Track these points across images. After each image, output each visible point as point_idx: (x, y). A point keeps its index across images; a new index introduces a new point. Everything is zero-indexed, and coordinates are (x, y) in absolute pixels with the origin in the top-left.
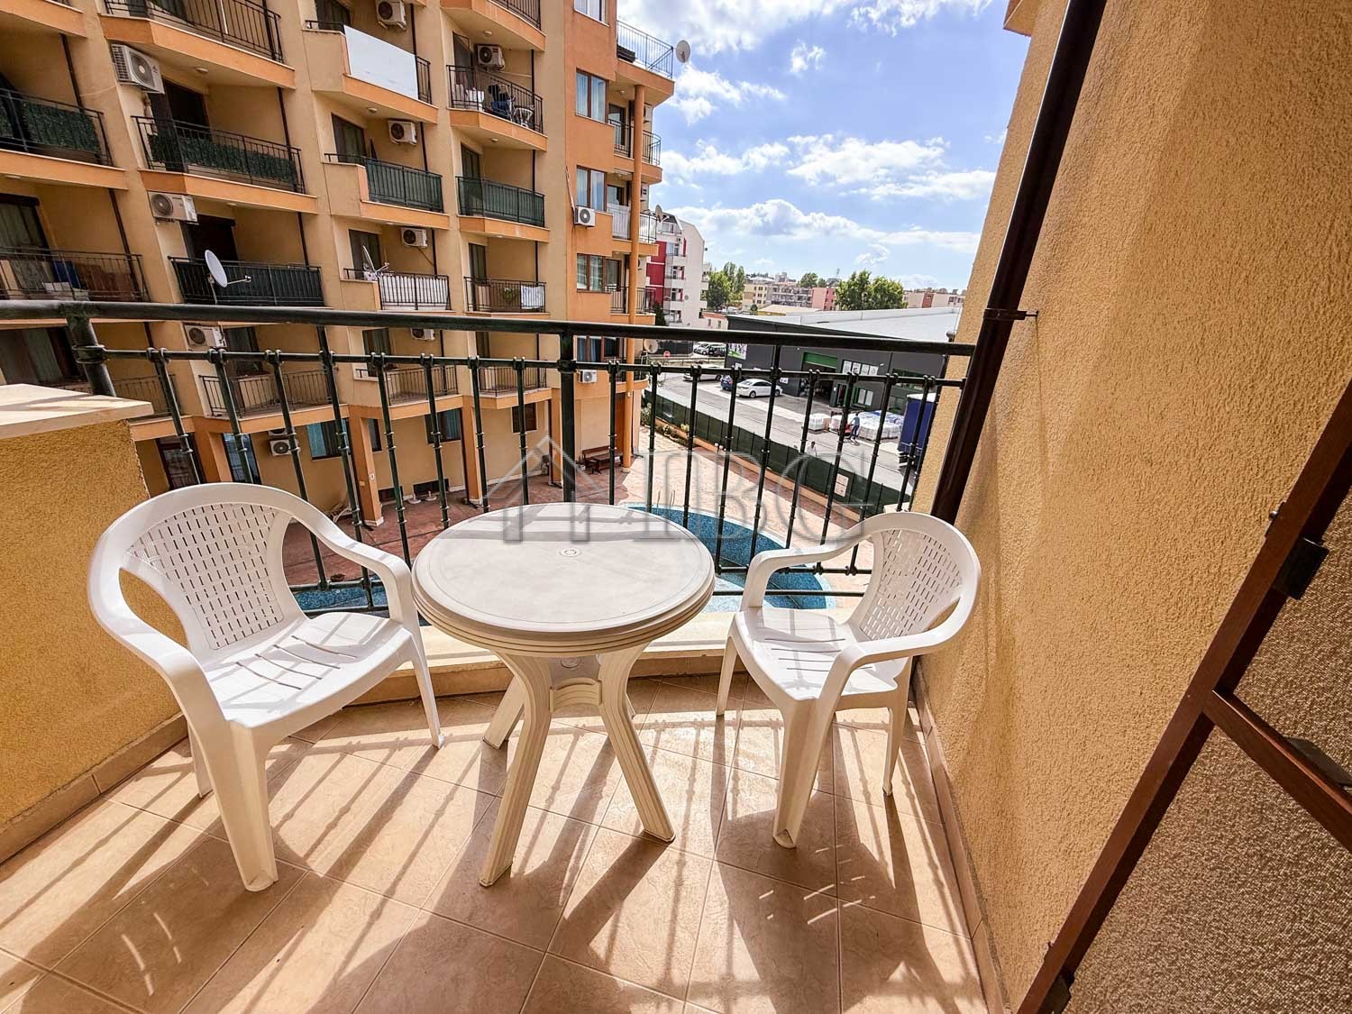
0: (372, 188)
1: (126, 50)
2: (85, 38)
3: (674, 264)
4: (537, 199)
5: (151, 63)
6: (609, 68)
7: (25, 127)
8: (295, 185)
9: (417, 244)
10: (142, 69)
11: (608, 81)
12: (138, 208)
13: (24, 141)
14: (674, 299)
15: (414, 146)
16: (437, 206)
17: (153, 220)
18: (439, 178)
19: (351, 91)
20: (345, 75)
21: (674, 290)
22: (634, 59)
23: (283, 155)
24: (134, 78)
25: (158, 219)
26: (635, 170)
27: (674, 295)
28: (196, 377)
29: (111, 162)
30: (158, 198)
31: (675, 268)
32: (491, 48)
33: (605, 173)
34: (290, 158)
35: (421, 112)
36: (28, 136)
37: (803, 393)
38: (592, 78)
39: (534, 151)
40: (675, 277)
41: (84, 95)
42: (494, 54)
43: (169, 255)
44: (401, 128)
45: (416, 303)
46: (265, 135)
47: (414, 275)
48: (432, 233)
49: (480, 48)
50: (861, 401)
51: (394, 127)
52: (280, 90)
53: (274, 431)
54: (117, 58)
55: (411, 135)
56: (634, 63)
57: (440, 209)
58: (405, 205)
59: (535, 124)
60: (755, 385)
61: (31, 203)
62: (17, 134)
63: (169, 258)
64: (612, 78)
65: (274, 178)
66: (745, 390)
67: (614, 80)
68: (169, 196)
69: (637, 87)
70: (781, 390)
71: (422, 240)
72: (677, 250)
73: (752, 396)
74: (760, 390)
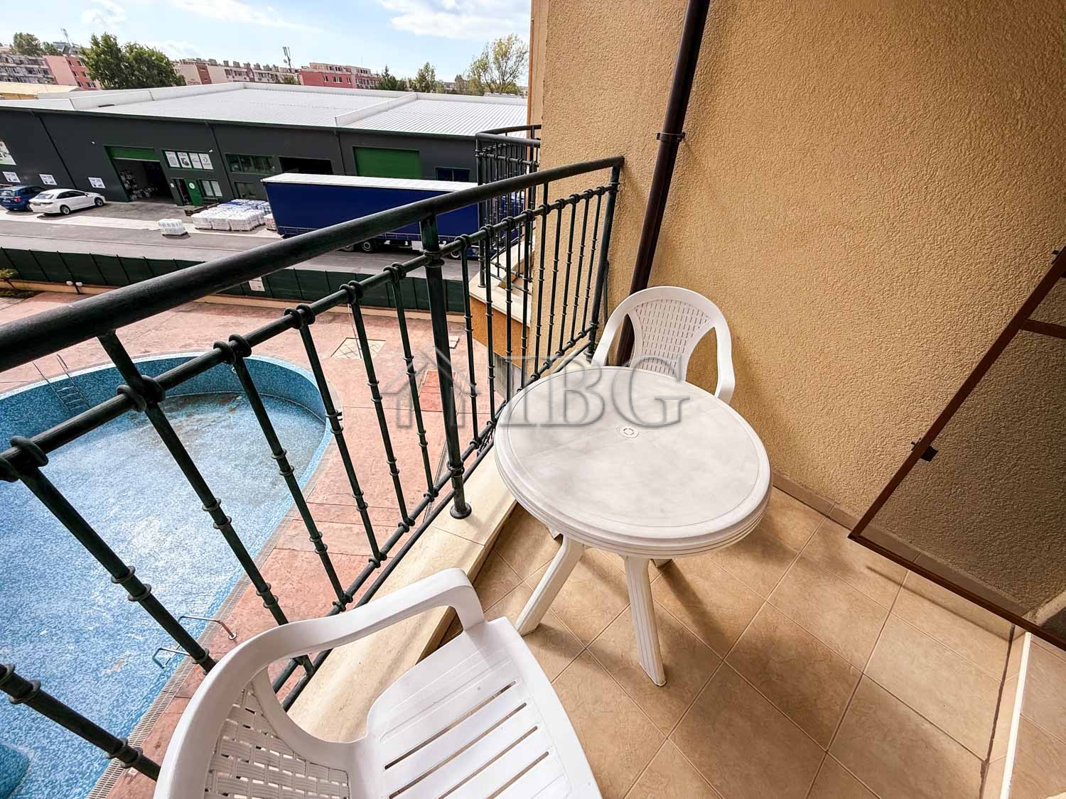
37: (134, 196)
60: (58, 198)
66: (48, 206)
70: (103, 198)
73: (63, 212)
74: (72, 202)
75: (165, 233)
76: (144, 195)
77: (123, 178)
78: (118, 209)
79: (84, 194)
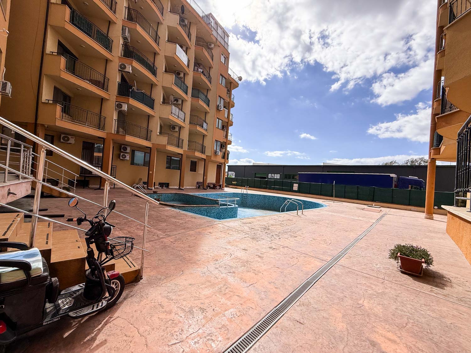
0: (175, 82)
1: (127, 28)
2: (116, 23)
4: (208, 99)
6: (226, 76)
9: (178, 103)
12: (114, 66)
15: (182, 78)
16: (186, 92)
18: (187, 86)
19: (176, 58)
20: (175, 53)
24: (127, 35)
25: (119, 70)
26: (230, 101)
28: (114, 119)
29: (111, 51)
30: (122, 65)
33: (224, 99)
35: (186, 69)
38: (223, 76)
39: (208, 89)
41: (109, 36)
44: (179, 73)
45: (178, 117)
47: (179, 109)
48: (183, 99)
52: (155, 54)
54: (124, 30)
55: (182, 75)
56: (231, 77)
57: (187, 95)
58: (181, 89)
59: (210, 81)
63: (118, 82)
67: (227, 79)
69: (232, 82)
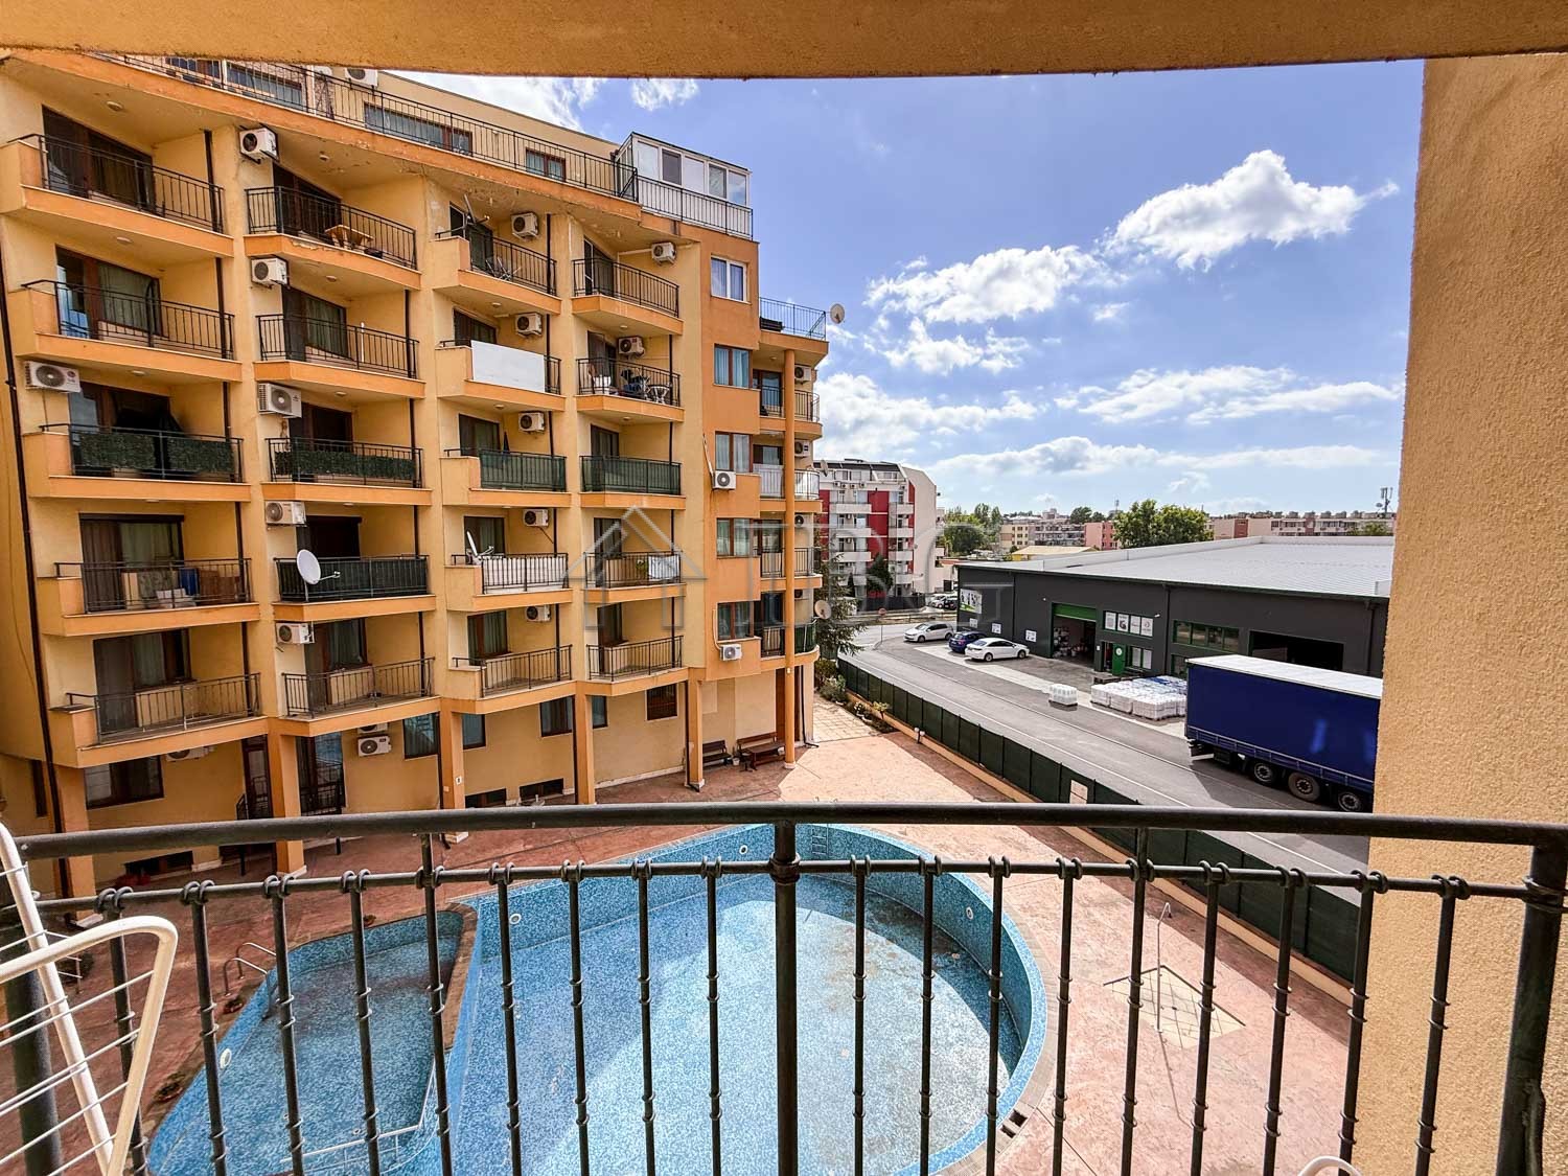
0: (486, 476)
1: (268, 387)
2: (241, 382)
3: (898, 513)
4: (673, 469)
5: (292, 393)
6: (753, 339)
7: (167, 459)
8: (415, 481)
9: (537, 524)
10: (281, 400)
11: (750, 351)
12: (256, 517)
13: (163, 470)
14: (900, 549)
15: (543, 432)
16: (559, 485)
17: (264, 526)
18: (563, 460)
19: (475, 393)
20: (467, 381)
21: (900, 539)
22: (782, 328)
23: (408, 457)
24: (271, 407)
25: (269, 525)
26: (786, 428)
27: (900, 545)
28: (278, 674)
29: (241, 479)
30: (273, 505)
31: (900, 516)
32: (631, 339)
33: (751, 435)
34: (414, 457)
35: (548, 403)
36: (168, 465)
37: (1059, 653)
38: (734, 350)
39: (671, 423)
40: (900, 527)
41: (233, 426)
42: (633, 344)
43: (275, 556)
44: (530, 419)
45: (526, 583)
46: (392, 439)
47: (525, 556)
48: (554, 513)
49: (620, 340)
50: (1136, 663)
51: (524, 419)
52: (412, 401)
53: (363, 728)
54: (261, 395)
55: (538, 423)
56: (782, 332)
57: (564, 489)
58: (521, 488)
59: (672, 399)
60: (990, 645)
61: (179, 520)
62: (158, 465)
63: (275, 559)
64: (756, 348)
65: (390, 477)
66: (978, 652)
67: (757, 348)
68: (281, 503)
69: (786, 351)
70: (1027, 651)
71: (542, 519)
72: (902, 498)
73: (988, 659)
74: (998, 652)
75: (1052, 699)
76: (1069, 653)
77: (1056, 634)
78: (1034, 664)
79: (1011, 645)
